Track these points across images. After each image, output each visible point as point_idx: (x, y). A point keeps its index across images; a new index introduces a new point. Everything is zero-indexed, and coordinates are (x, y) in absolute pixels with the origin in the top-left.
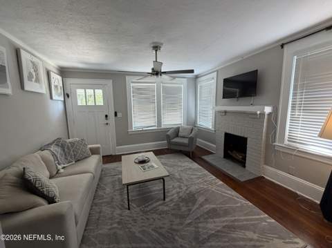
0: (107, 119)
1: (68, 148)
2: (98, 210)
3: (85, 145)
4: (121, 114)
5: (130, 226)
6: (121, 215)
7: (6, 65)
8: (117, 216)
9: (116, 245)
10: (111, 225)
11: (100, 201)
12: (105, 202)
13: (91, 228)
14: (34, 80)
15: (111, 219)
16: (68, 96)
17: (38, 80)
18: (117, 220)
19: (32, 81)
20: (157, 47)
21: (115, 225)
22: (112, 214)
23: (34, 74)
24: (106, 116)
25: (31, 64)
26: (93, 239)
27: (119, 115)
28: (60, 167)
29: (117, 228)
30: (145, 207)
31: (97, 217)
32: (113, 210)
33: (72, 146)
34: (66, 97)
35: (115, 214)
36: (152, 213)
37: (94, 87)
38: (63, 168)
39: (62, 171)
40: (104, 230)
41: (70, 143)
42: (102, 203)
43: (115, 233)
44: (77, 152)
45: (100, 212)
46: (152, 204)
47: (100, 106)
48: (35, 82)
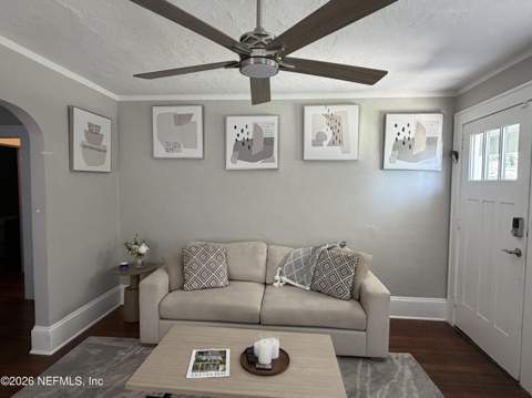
7: (275, 136)
14: (326, 143)
16: (457, 158)
17: (337, 142)
19: (322, 145)
23: (329, 133)
24: (516, 223)
25: (324, 119)
47: (510, 182)
48: (329, 145)
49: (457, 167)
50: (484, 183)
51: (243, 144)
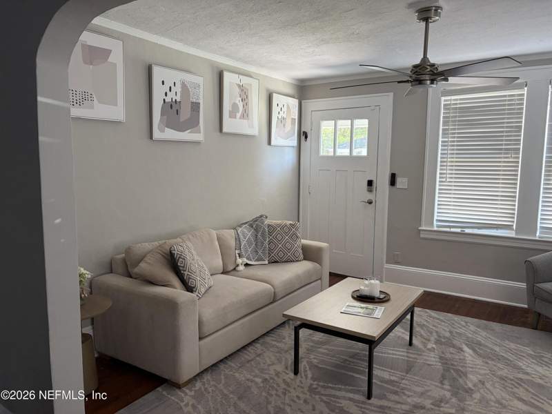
0: (370, 191)
1: (263, 235)
2: (259, 352)
3: (295, 237)
4: (405, 180)
5: (274, 392)
6: (277, 374)
7: (201, 102)
8: (272, 372)
9: (236, 399)
10: (254, 377)
11: (274, 343)
12: (277, 347)
13: (233, 365)
14: (238, 115)
15: (262, 371)
16: (306, 137)
17: (245, 115)
18: (267, 377)
19: (235, 118)
20: (427, 10)
21: (258, 380)
22: (269, 365)
23: (240, 105)
24: (370, 183)
25: (237, 90)
26: (223, 377)
27: (401, 182)
28: (239, 261)
29: (256, 383)
30: (323, 387)
31: (249, 359)
32: (276, 362)
33: (270, 233)
34: (303, 138)
35: (272, 368)
36: (322, 400)
37: (352, 114)
38: (247, 265)
39: (241, 268)
40: (242, 376)
41: (269, 226)
42: (273, 346)
43: (249, 387)
44: (276, 246)
45: (259, 355)
46: (340, 390)
47: (360, 158)
48: (240, 118)
49: (306, 145)
50: (336, 159)
51: (171, 106)
